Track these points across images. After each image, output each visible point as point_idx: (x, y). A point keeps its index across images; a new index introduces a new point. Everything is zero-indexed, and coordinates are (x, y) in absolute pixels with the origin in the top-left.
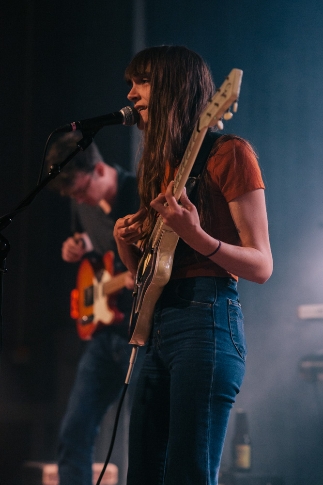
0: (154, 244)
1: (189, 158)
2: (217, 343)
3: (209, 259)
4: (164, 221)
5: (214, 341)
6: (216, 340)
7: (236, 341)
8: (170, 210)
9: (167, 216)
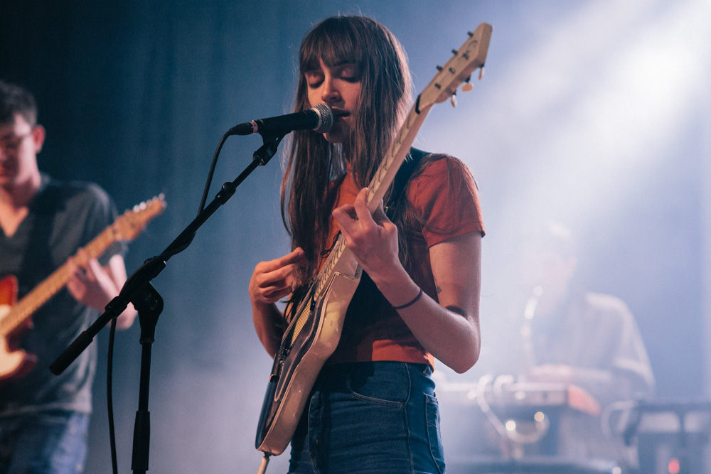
0: (317, 295)
1: (396, 155)
2: (415, 460)
3: (397, 315)
4: (349, 241)
5: (409, 456)
6: (412, 455)
7: (436, 457)
8: (360, 225)
9: (356, 234)
